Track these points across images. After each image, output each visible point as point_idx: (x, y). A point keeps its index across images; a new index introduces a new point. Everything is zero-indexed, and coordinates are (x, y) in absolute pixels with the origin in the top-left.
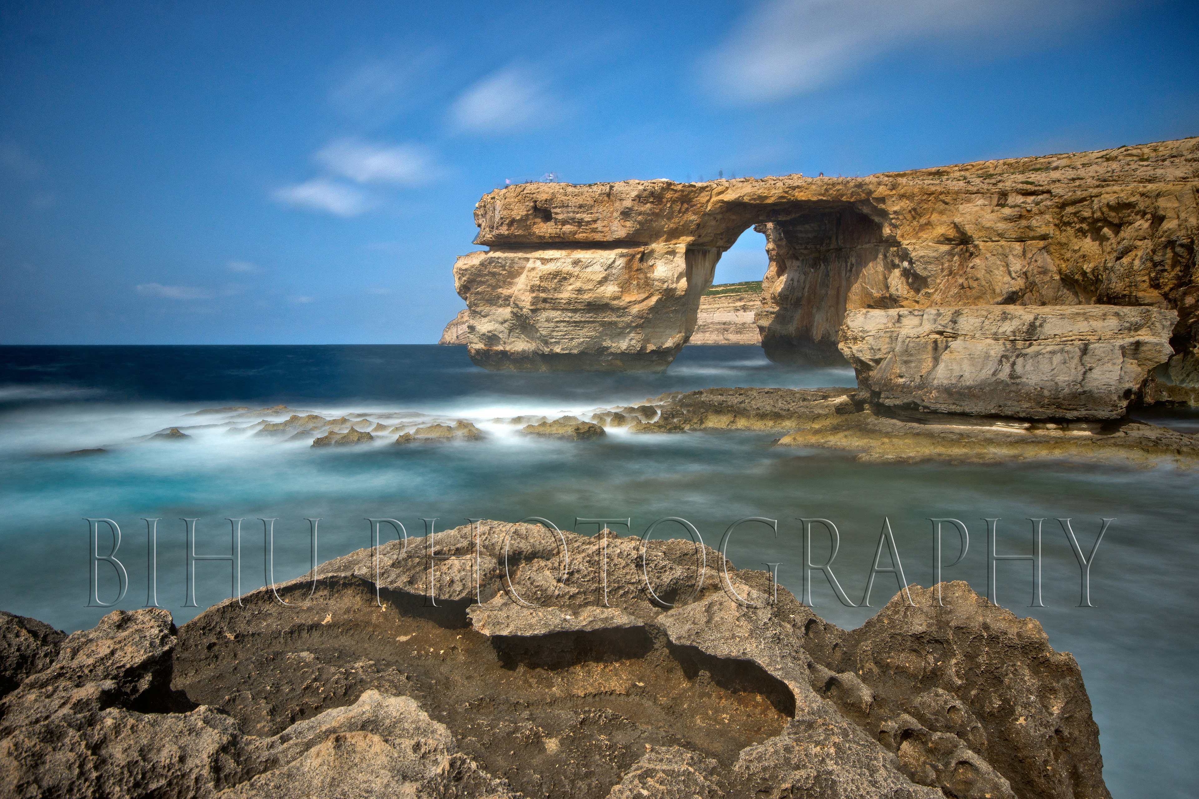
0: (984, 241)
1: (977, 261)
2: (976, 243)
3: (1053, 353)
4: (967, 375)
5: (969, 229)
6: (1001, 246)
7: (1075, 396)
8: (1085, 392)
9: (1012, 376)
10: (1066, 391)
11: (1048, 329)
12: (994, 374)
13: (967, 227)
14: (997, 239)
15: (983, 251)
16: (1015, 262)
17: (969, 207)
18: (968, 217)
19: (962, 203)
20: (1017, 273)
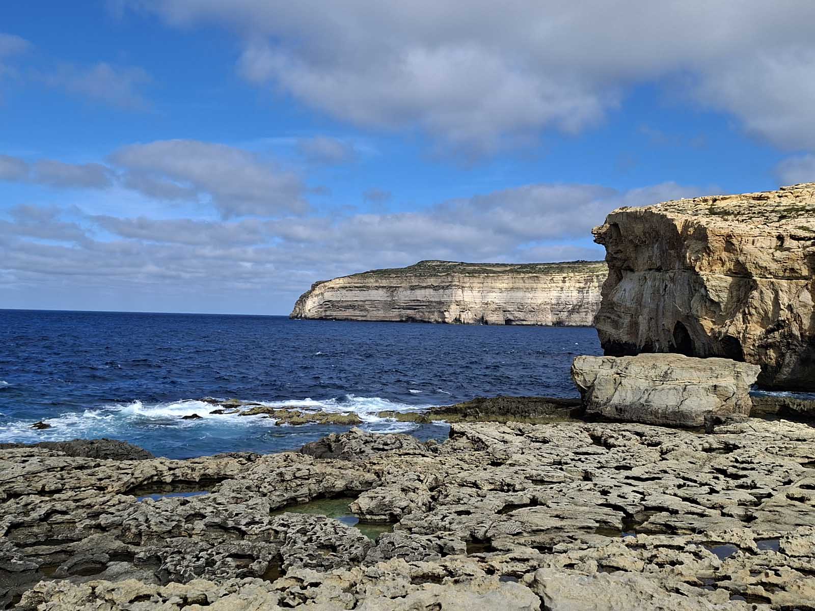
0: (761, 277)
1: (755, 293)
2: (755, 278)
3: (670, 389)
4: (628, 399)
5: (750, 267)
6: (772, 283)
7: (674, 413)
8: (679, 411)
9: (646, 401)
10: (671, 410)
11: (674, 376)
12: (639, 400)
13: (748, 266)
14: (770, 276)
15: (760, 286)
16: (784, 296)
17: (748, 247)
18: (749, 257)
19: (744, 245)
20: (784, 305)
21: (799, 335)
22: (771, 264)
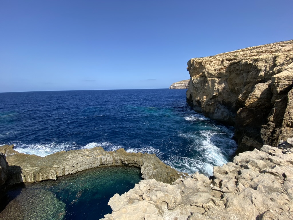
0: (209, 78)
1: (207, 84)
2: (207, 78)
5: (206, 74)
6: (213, 79)
14: (212, 77)
15: (208, 81)
16: (216, 85)
17: (208, 66)
18: (206, 70)
19: (206, 65)
20: (216, 88)
21: (221, 101)
22: (214, 72)
